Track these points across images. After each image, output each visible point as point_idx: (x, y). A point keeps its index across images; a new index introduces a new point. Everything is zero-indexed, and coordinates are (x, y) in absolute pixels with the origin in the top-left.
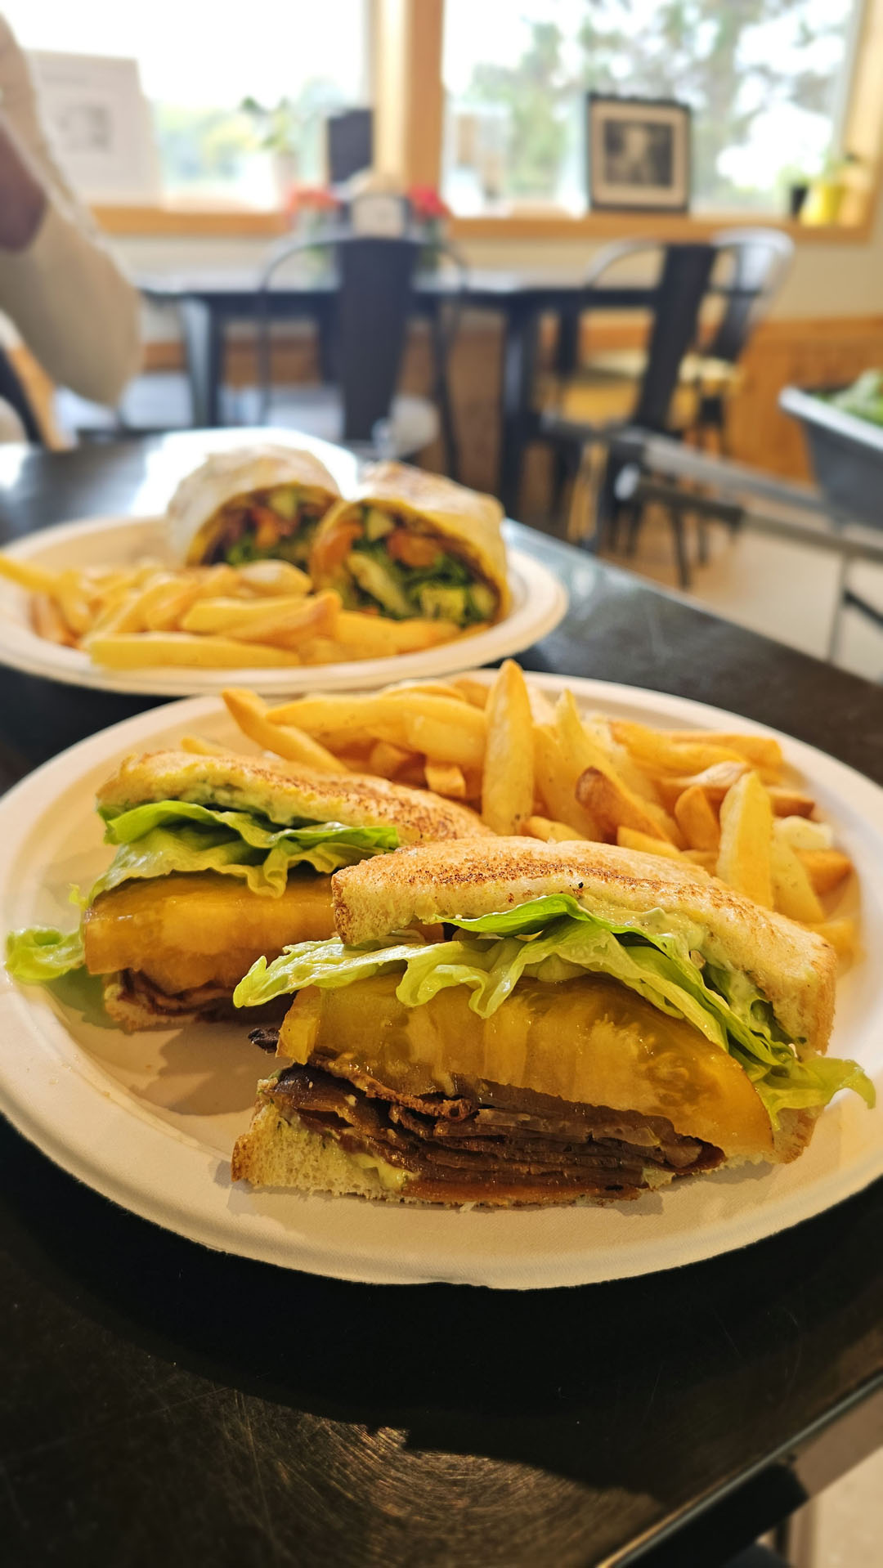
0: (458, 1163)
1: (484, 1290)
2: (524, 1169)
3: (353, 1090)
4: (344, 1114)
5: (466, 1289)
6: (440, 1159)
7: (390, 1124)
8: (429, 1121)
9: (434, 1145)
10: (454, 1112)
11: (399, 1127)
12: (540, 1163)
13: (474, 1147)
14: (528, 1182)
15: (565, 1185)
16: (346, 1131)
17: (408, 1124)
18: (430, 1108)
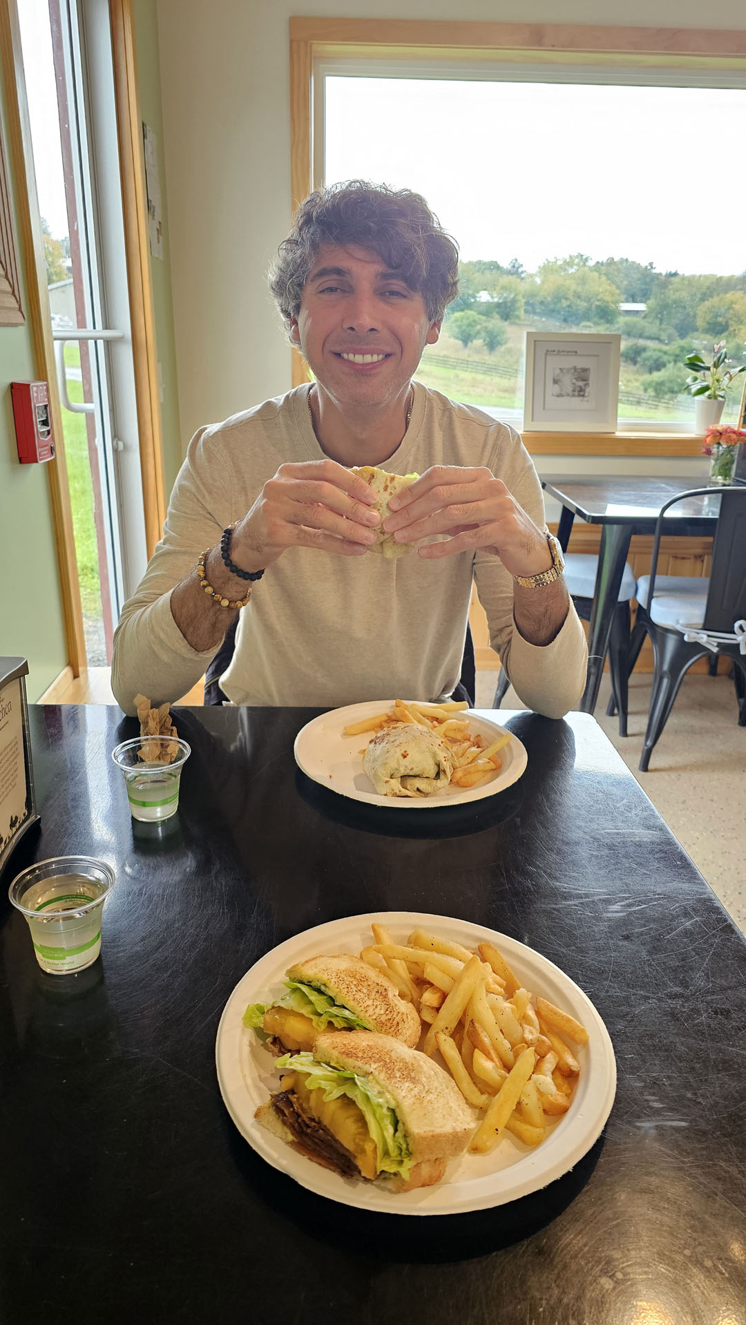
0: (309, 1142)
1: (297, 1182)
2: (325, 1154)
3: (293, 1107)
4: (286, 1112)
5: (293, 1180)
6: (306, 1139)
7: (297, 1122)
8: (308, 1126)
9: (307, 1135)
10: (315, 1126)
11: (299, 1124)
12: (330, 1154)
13: (316, 1140)
14: (324, 1158)
15: (333, 1164)
16: (285, 1118)
17: (302, 1125)
18: (308, 1122)
